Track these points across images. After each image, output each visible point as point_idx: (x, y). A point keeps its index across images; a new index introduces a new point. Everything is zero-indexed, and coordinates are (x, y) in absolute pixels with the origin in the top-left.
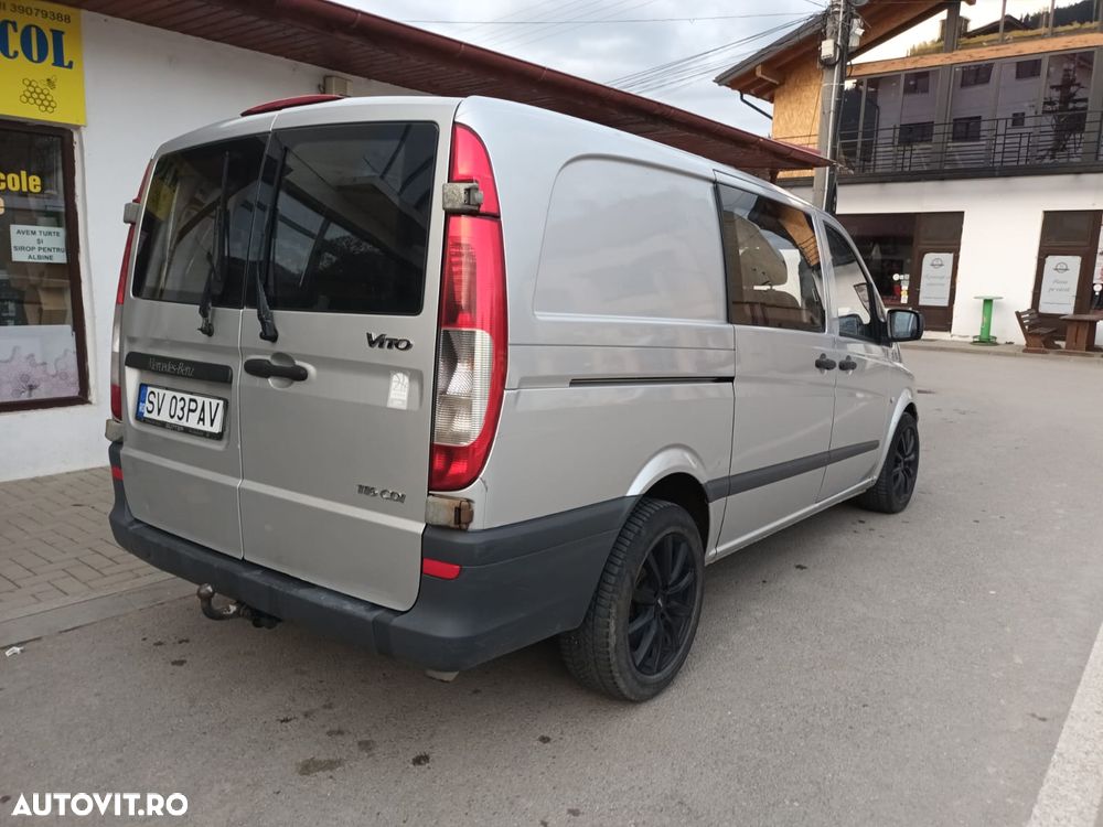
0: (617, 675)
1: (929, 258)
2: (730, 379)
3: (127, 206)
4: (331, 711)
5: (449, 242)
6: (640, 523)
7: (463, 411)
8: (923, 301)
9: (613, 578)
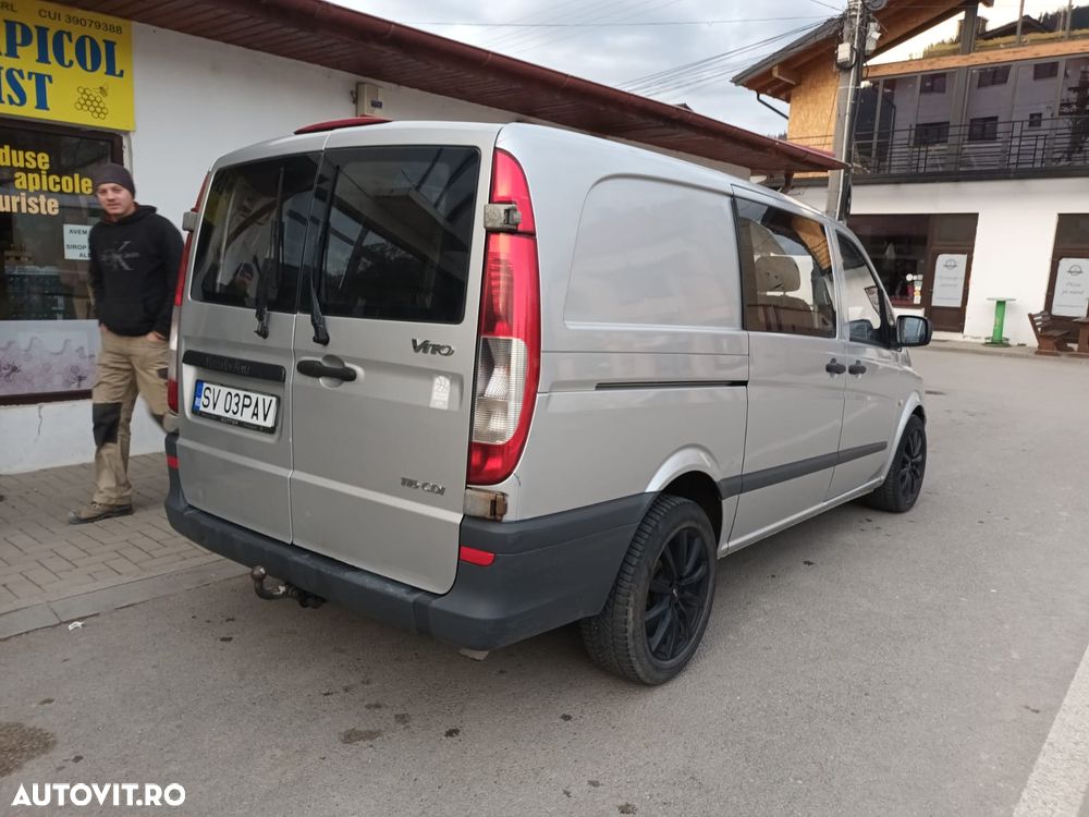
0: (634, 659)
1: (942, 259)
2: (744, 383)
3: (186, 215)
4: (369, 687)
5: (490, 259)
6: (658, 518)
7: (499, 412)
8: (935, 302)
9: (632, 569)
